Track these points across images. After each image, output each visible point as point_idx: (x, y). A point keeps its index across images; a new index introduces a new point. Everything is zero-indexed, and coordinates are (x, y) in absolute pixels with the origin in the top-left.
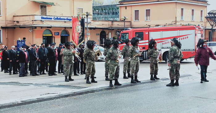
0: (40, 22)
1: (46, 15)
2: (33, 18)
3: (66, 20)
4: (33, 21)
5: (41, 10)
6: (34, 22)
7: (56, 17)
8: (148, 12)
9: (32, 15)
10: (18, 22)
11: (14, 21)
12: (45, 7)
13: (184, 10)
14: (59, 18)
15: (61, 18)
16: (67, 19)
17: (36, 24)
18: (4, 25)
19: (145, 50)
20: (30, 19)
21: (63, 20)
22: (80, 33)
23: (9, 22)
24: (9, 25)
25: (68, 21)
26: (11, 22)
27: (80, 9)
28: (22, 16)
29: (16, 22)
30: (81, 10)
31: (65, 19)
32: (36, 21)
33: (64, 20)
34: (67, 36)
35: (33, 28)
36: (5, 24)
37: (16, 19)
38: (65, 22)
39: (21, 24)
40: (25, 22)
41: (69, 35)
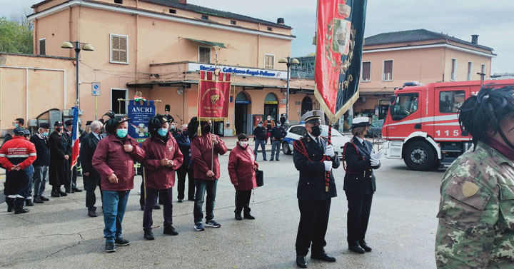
0: (196, 75)
1: (209, 63)
2: (185, 67)
3: (245, 74)
4: (184, 73)
5: (200, 55)
6: (187, 75)
7: (228, 68)
8: (388, 66)
9: (182, 63)
10: (157, 76)
11: (152, 75)
12: (208, 51)
13: (456, 62)
14: (233, 68)
15: (238, 69)
16: (248, 72)
17: (189, 78)
18: (132, 82)
19: (468, 139)
20: (179, 70)
21: (239, 74)
22: (344, 58)
23: (141, 76)
24: (141, 82)
25: (249, 75)
26: (145, 76)
27: (269, 56)
28: (166, 64)
29: (154, 76)
30: (271, 58)
31: (244, 72)
32: (190, 73)
33: (242, 74)
34: (247, 104)
35: (184, 87)
36: (134, 80)
37: (155, 71)
38: (244, 77)
39: (163, 79)
40: (169, 76)
41: (250, 102)
